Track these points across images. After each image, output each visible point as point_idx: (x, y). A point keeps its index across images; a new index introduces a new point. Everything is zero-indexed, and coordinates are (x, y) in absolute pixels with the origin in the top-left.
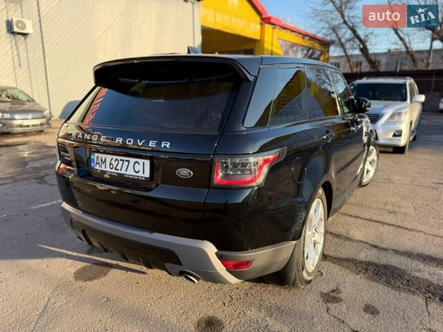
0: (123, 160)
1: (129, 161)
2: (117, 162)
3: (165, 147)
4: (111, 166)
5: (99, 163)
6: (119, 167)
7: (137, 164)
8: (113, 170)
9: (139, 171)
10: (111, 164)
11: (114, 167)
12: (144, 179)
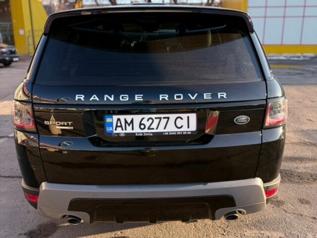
0: (160, 118)
1: (168, 118)
2: (151, 121)
3: (222, 97)
4: (142, 127)
5: (121, 126)
6: (154, 126)
7: (179, 119)
8: (146, 130)
9: (182, 126)
10: (141, 124)
11: (147, 127)
12: (190, 133)
